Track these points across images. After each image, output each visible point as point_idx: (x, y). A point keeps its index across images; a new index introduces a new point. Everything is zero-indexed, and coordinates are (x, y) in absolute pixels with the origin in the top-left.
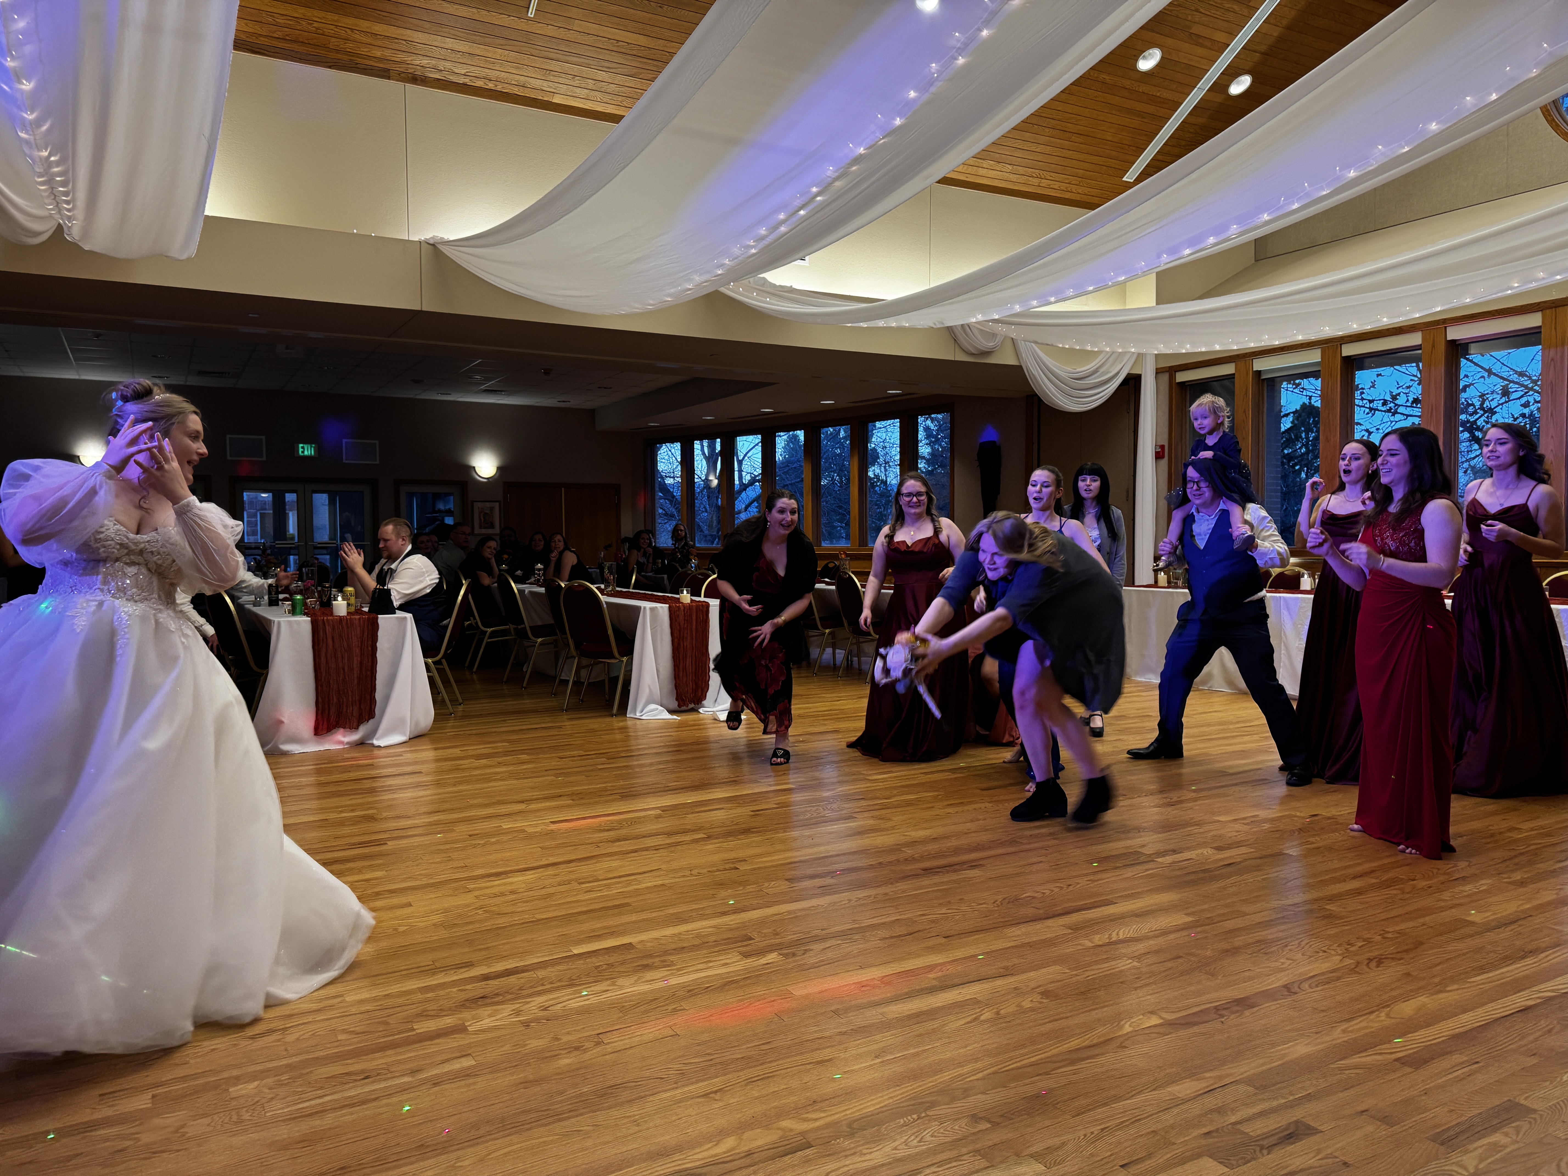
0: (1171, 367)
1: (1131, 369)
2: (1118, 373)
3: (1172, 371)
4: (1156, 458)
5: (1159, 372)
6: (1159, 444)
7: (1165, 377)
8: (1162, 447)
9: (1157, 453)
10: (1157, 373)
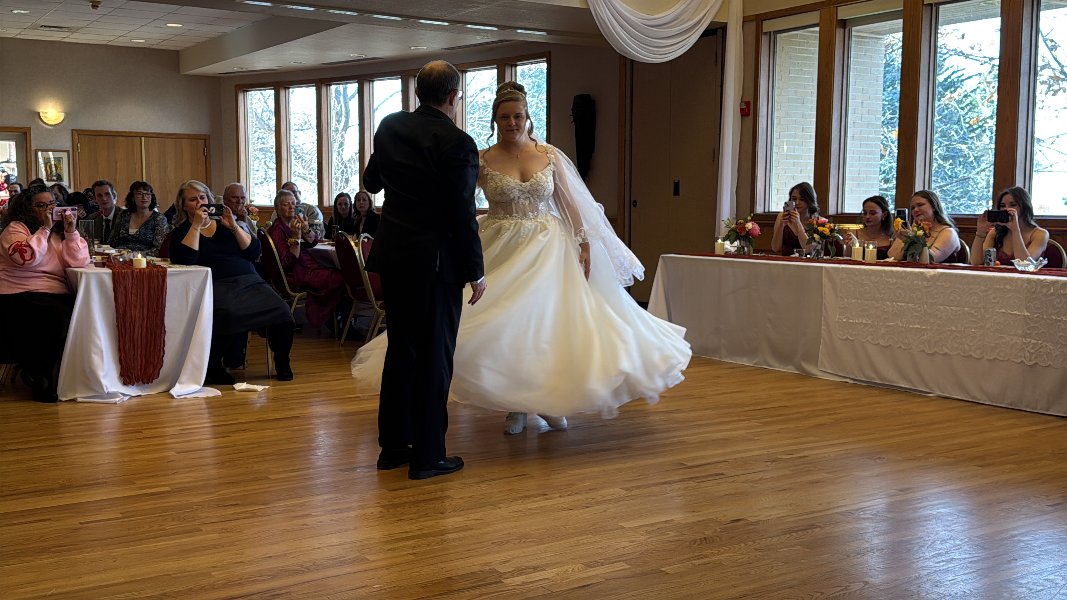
0: (757, 15)
1: (714, 18)
2: (699, 21)
3: (760, 19)
4: (742, 115)
5: (746, 20)
6: (746, 100)
7: (753, 26)
8: (748, 103)
9: (742, 110)
10: (744, 22)
